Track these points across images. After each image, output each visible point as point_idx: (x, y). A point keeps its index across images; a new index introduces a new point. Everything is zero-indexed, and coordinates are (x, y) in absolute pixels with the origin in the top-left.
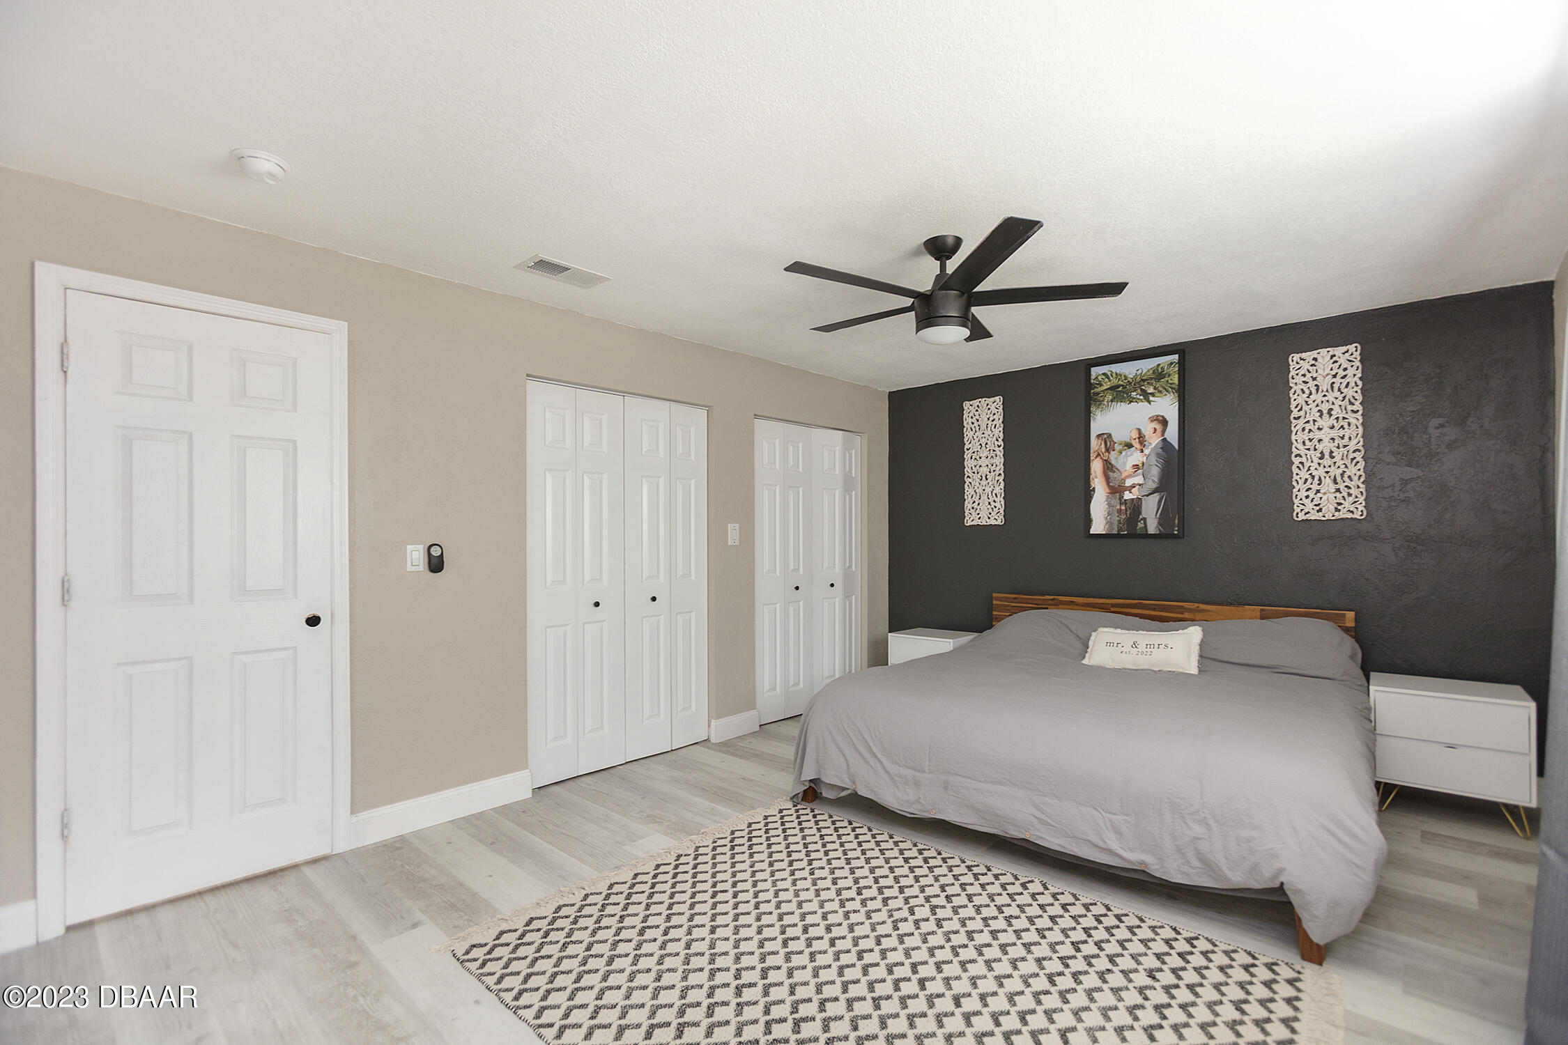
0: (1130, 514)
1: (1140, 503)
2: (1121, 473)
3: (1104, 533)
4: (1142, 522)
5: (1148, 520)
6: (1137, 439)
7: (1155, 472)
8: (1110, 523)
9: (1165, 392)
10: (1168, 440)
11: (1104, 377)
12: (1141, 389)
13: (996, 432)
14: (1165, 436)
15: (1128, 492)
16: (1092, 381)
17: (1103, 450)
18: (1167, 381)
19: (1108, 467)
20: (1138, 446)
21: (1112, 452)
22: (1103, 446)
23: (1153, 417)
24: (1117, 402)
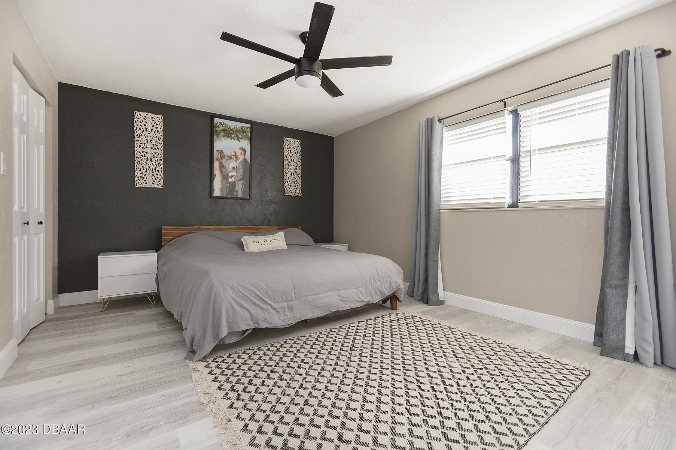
0: (231, 188)
1: (235, 184)
2: (227, 170)
3: (220, 196)
4: (236, 192)
5: (238, 192)
6: (234, 156)
7: (241, 171)
8: (222, 191)
9: (245, 139)
10: (246, 159)
11: (220, 124)
12: (236, 135)
13: (159, 135)
14: (245, 157)
15: (230, 178)
16: (215, 124)
17: (220, 158)
18: (246, 134)
19: (222, 166)
20: (235, 159)
21: (223, 159)
22: (219, 155)
23: (241, 148)
24: (226, 137)
